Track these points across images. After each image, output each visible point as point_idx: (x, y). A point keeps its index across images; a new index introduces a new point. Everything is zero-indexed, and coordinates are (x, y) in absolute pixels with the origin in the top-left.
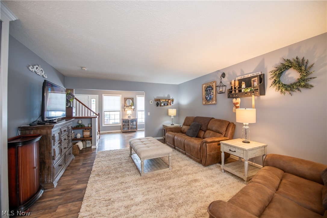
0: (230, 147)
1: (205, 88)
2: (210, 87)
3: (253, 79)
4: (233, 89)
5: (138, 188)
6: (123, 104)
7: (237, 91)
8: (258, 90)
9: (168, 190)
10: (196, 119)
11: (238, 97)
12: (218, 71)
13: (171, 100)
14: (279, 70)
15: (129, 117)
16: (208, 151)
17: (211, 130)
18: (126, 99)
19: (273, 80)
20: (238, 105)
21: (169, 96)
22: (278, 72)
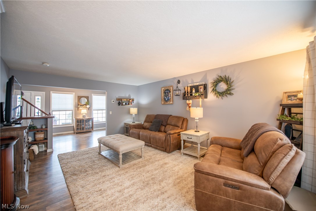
0: (187, 136)
1: (164, 91)
2: (168, 90)
3: (200, 87)
4: (186, 93)
5: (121, 177)
6: (77, 103)
7: (189, 95)
8: (203, 94)
9: (148, 173)
10: (157, 116)
11: (190, 99)
12: (174, 78)
13: (132, 99)
14: (216, 82)
15: (83, 116)
16: (171, 141)
17: (170, 125)
18: (79, 98)
19: (212, 88)
20: (190, 105)
21: (129, 96)
22: (215, 84)
